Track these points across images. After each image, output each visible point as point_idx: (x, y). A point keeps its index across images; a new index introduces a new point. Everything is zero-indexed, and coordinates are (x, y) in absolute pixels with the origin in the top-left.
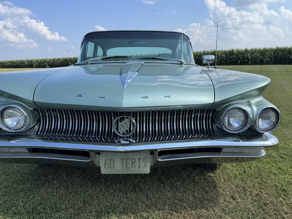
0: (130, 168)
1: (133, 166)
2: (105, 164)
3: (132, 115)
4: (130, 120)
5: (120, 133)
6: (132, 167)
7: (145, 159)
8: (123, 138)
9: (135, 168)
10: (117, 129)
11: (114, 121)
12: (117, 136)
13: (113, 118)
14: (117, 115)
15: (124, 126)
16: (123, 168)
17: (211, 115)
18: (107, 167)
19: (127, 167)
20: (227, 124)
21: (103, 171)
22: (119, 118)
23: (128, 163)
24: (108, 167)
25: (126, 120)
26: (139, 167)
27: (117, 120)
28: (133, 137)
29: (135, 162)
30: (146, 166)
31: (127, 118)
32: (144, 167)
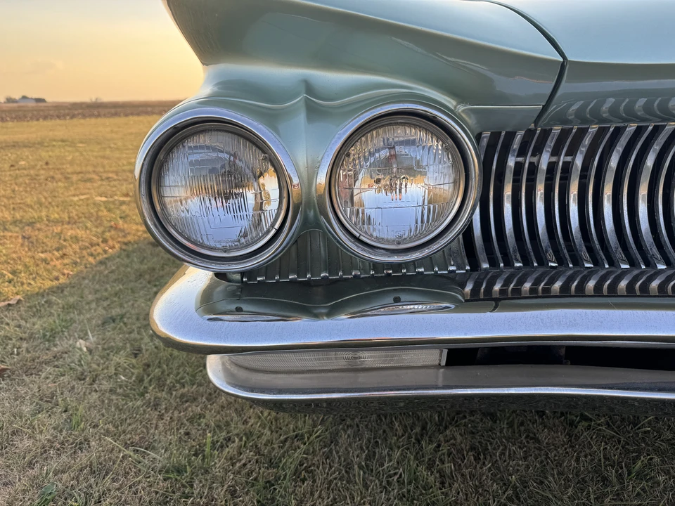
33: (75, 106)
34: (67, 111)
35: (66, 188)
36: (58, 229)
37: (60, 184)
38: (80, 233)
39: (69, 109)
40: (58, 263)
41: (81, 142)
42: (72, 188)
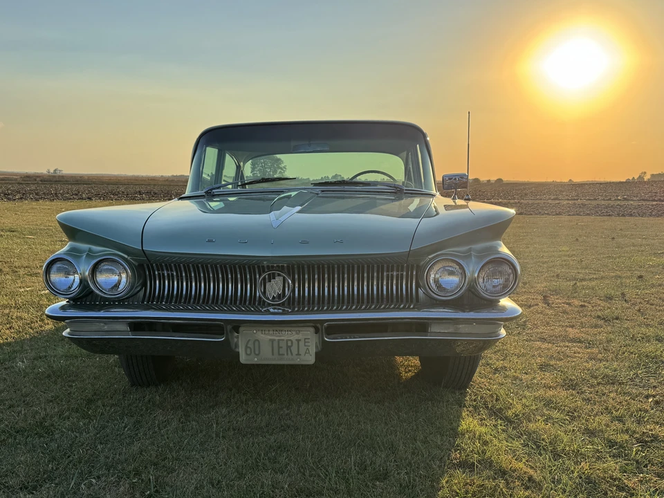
0: (284, 355)
1: (289, 352)
2: (247, 347)
3: (286, 271)
4: (284, 278)
5: (268, 299)
6: (287, 354)
7: (306, 340)
8: (273, 305)
9: (292, 354)
10: (264, 293)
11: (259, 281)
12: (264, 302)
13: (258, 277)
14: (264, 272)
15: (275, 287)
16: (273, 354)
17: (414, 273)
18: (249, 352)
19: (279, 354)
20: (433, 285)
21: (243, 359)
22: (265, 275)
23: (282, 347)
24: (251, 352)
25: (277, 278)
26: (298, 354)
27: (264, 279)
28: (289, 304)
29: (292, 346)
30: (309, 353)
31: (279, 275)
32: (306, 353)
33: (28, 179)
34: (16, 187)
35: (14, 281)
36: (7, 311)
37: (8, 277)
38: (25, 315)
39: (19, 184)
40: (7, 331)
41: (31, 234)
42: (18, 281)
